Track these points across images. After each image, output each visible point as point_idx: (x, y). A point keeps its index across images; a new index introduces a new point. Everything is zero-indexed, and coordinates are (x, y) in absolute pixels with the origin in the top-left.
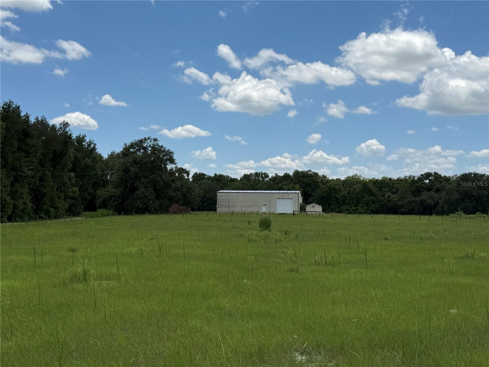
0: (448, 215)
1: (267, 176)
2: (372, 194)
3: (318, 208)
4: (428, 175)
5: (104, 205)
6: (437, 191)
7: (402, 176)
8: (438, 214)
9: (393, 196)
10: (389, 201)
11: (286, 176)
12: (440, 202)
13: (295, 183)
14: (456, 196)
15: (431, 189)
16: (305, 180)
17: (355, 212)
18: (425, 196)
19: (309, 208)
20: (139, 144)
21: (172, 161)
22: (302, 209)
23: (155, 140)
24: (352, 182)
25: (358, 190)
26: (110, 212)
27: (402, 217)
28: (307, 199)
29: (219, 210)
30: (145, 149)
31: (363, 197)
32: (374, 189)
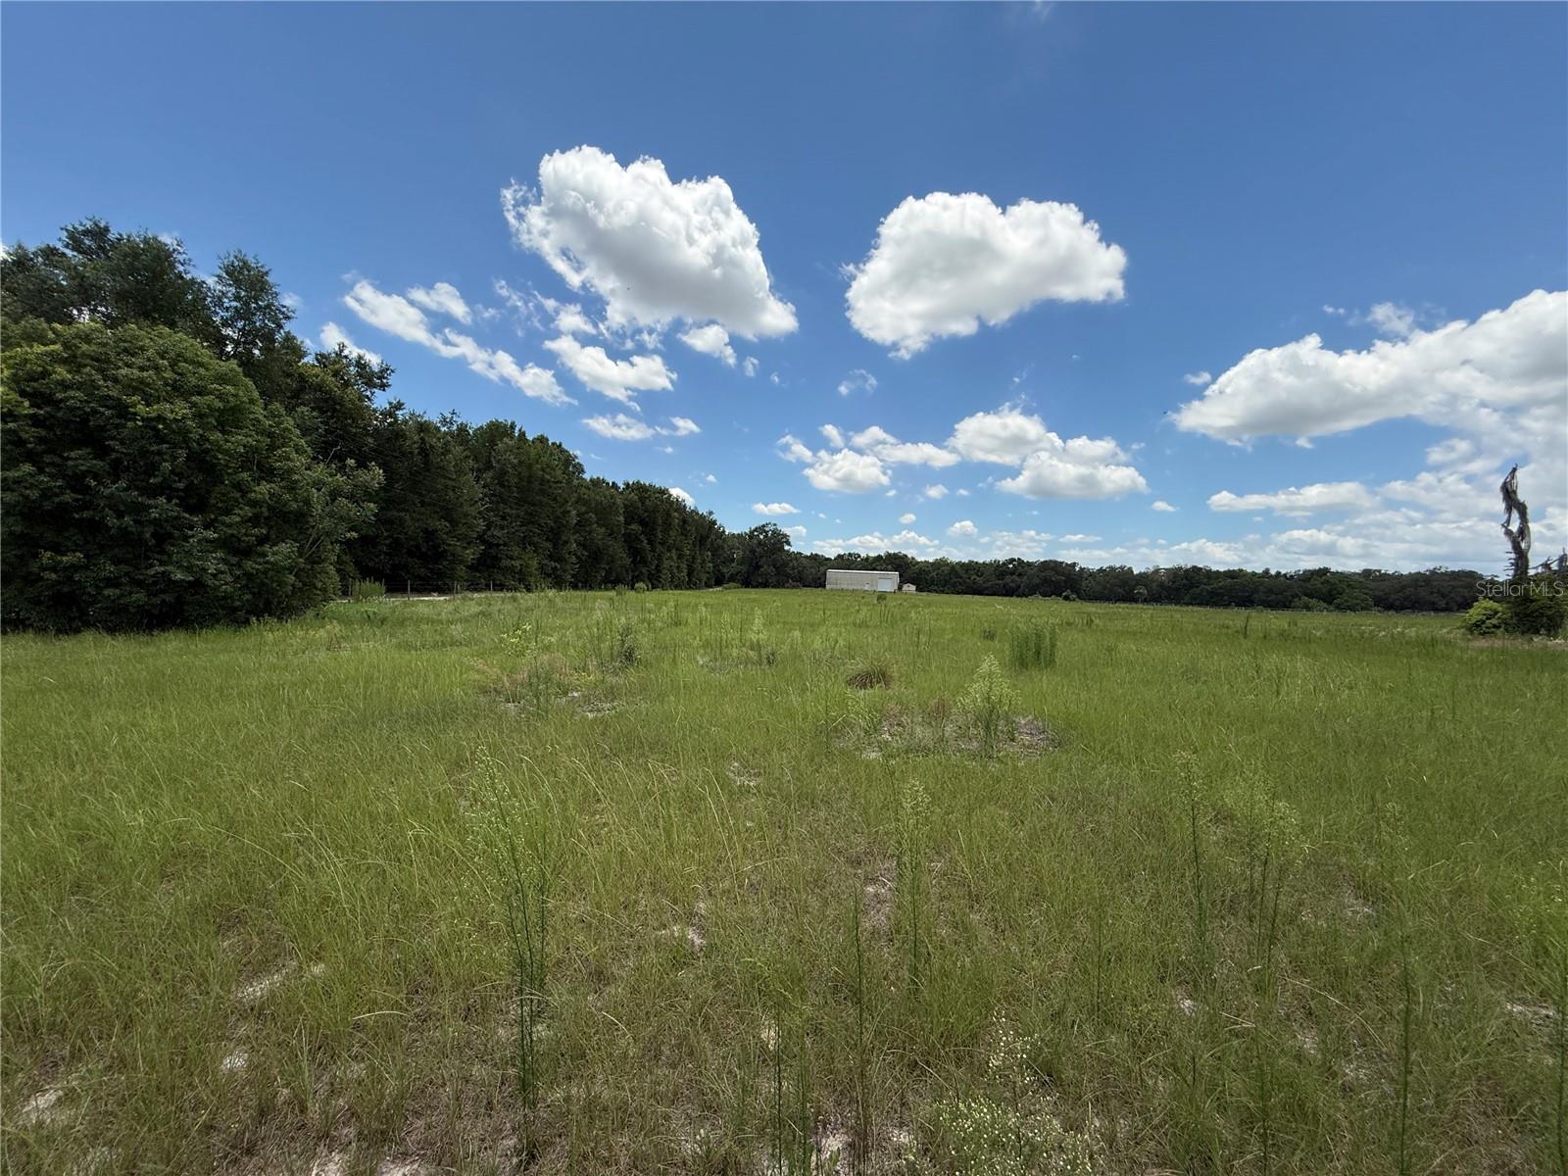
0: (1027, 597)
1: (859, 556)
2: (958, 576)
3: (913, 588)
4: (1012, 560)
5: (732, 579)
6: (1020, 575)
7: (988, 561)
8: (1018, 596)
9: (978, 579)
10: (974, 583)
11: (879, 557)
12: (1022, 585)
13: (888, 564)
14: (1037, 581)
15: (1014, 574)
16: (897, 561)
17: (943, 592)
18: (1008, 579)
19: (905, 587)
20: (761, 529)
21: (789, 544)
22: (900, 588)
23: (775, 525)
24: (940, 564)
25: (946, 572)
26: (738, 585)
27: (987, 597)
28: (903, 580)
29: (828, 587)
30: (767, 532)
31: (951, 579)
32: (961, 572)
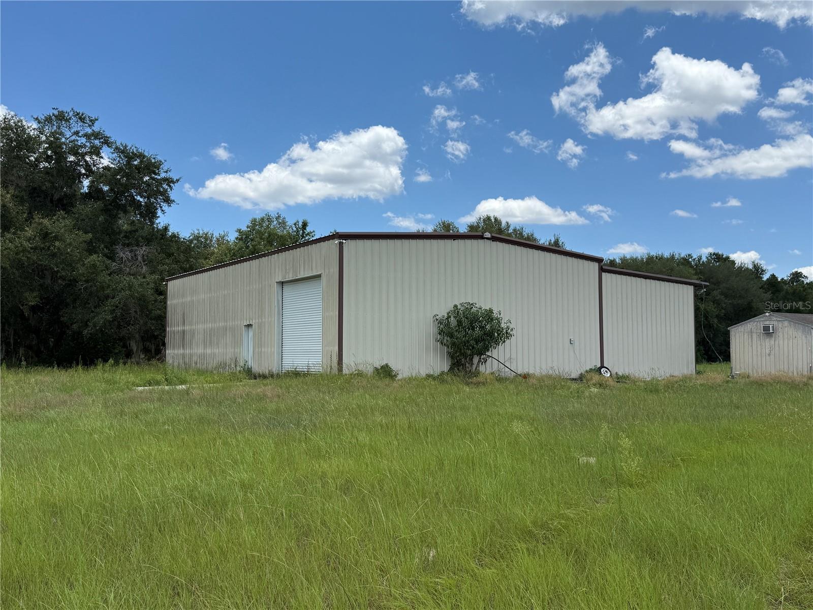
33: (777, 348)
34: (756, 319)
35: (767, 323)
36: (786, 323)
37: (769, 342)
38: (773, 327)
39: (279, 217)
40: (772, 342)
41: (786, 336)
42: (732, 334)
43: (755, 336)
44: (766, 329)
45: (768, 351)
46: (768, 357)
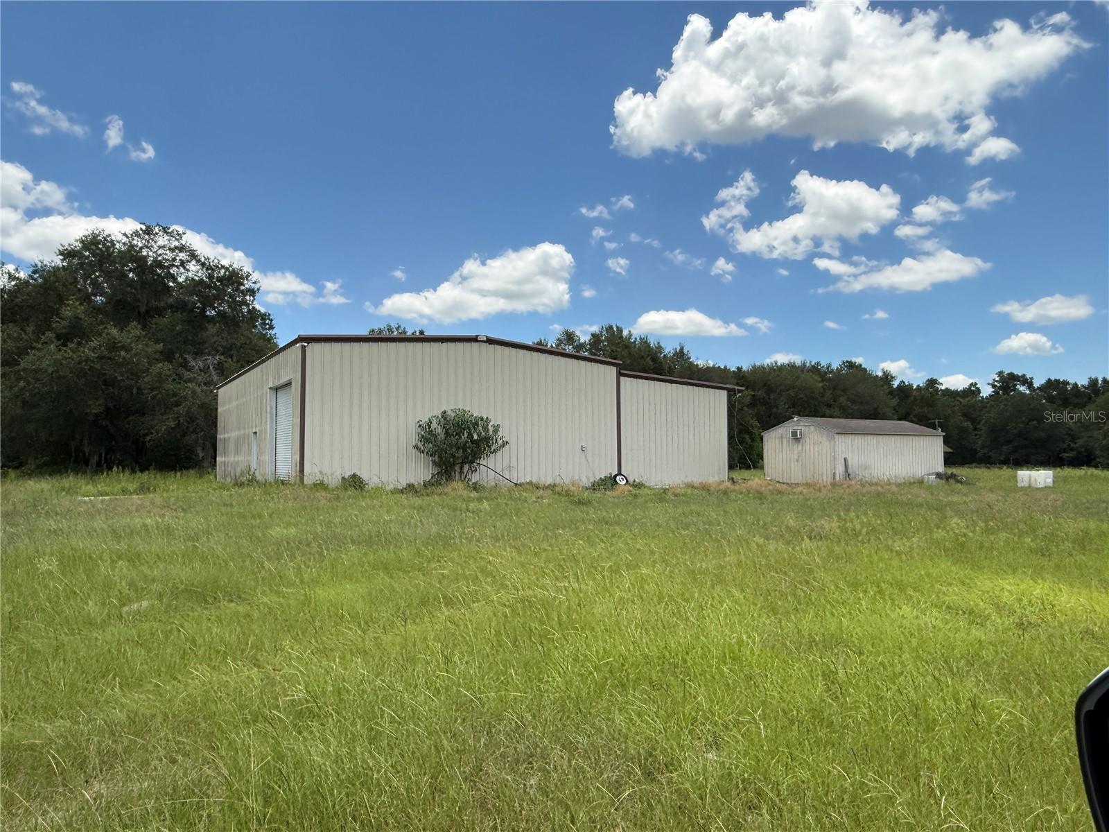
33: (804, 454)
34: (786, 424)
35: (796, 428)
36: (812, 428)
37: (797, 448)
38: (801, 432)
39: (399, 327)
40: (800, 448)
41: (812, 441)
42: (765, 439)
43: (785, 441)
44: (794, 434)
45: (796, 457)
46: (796, 463)
